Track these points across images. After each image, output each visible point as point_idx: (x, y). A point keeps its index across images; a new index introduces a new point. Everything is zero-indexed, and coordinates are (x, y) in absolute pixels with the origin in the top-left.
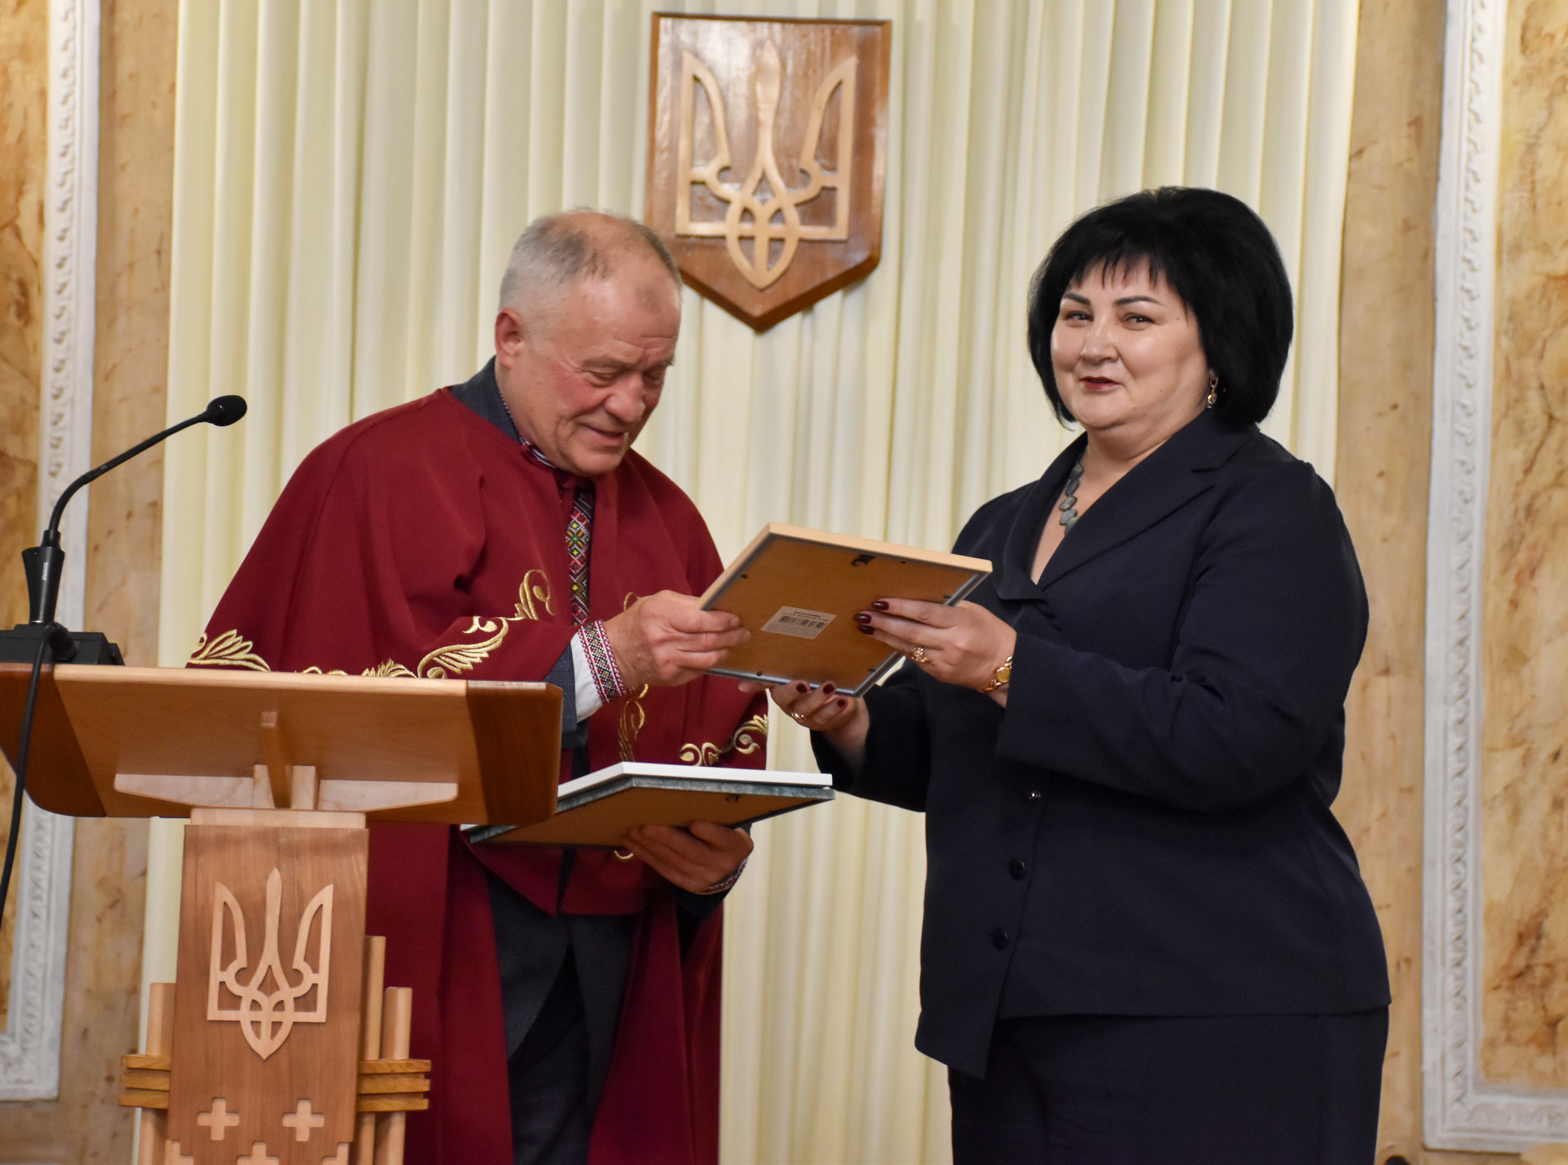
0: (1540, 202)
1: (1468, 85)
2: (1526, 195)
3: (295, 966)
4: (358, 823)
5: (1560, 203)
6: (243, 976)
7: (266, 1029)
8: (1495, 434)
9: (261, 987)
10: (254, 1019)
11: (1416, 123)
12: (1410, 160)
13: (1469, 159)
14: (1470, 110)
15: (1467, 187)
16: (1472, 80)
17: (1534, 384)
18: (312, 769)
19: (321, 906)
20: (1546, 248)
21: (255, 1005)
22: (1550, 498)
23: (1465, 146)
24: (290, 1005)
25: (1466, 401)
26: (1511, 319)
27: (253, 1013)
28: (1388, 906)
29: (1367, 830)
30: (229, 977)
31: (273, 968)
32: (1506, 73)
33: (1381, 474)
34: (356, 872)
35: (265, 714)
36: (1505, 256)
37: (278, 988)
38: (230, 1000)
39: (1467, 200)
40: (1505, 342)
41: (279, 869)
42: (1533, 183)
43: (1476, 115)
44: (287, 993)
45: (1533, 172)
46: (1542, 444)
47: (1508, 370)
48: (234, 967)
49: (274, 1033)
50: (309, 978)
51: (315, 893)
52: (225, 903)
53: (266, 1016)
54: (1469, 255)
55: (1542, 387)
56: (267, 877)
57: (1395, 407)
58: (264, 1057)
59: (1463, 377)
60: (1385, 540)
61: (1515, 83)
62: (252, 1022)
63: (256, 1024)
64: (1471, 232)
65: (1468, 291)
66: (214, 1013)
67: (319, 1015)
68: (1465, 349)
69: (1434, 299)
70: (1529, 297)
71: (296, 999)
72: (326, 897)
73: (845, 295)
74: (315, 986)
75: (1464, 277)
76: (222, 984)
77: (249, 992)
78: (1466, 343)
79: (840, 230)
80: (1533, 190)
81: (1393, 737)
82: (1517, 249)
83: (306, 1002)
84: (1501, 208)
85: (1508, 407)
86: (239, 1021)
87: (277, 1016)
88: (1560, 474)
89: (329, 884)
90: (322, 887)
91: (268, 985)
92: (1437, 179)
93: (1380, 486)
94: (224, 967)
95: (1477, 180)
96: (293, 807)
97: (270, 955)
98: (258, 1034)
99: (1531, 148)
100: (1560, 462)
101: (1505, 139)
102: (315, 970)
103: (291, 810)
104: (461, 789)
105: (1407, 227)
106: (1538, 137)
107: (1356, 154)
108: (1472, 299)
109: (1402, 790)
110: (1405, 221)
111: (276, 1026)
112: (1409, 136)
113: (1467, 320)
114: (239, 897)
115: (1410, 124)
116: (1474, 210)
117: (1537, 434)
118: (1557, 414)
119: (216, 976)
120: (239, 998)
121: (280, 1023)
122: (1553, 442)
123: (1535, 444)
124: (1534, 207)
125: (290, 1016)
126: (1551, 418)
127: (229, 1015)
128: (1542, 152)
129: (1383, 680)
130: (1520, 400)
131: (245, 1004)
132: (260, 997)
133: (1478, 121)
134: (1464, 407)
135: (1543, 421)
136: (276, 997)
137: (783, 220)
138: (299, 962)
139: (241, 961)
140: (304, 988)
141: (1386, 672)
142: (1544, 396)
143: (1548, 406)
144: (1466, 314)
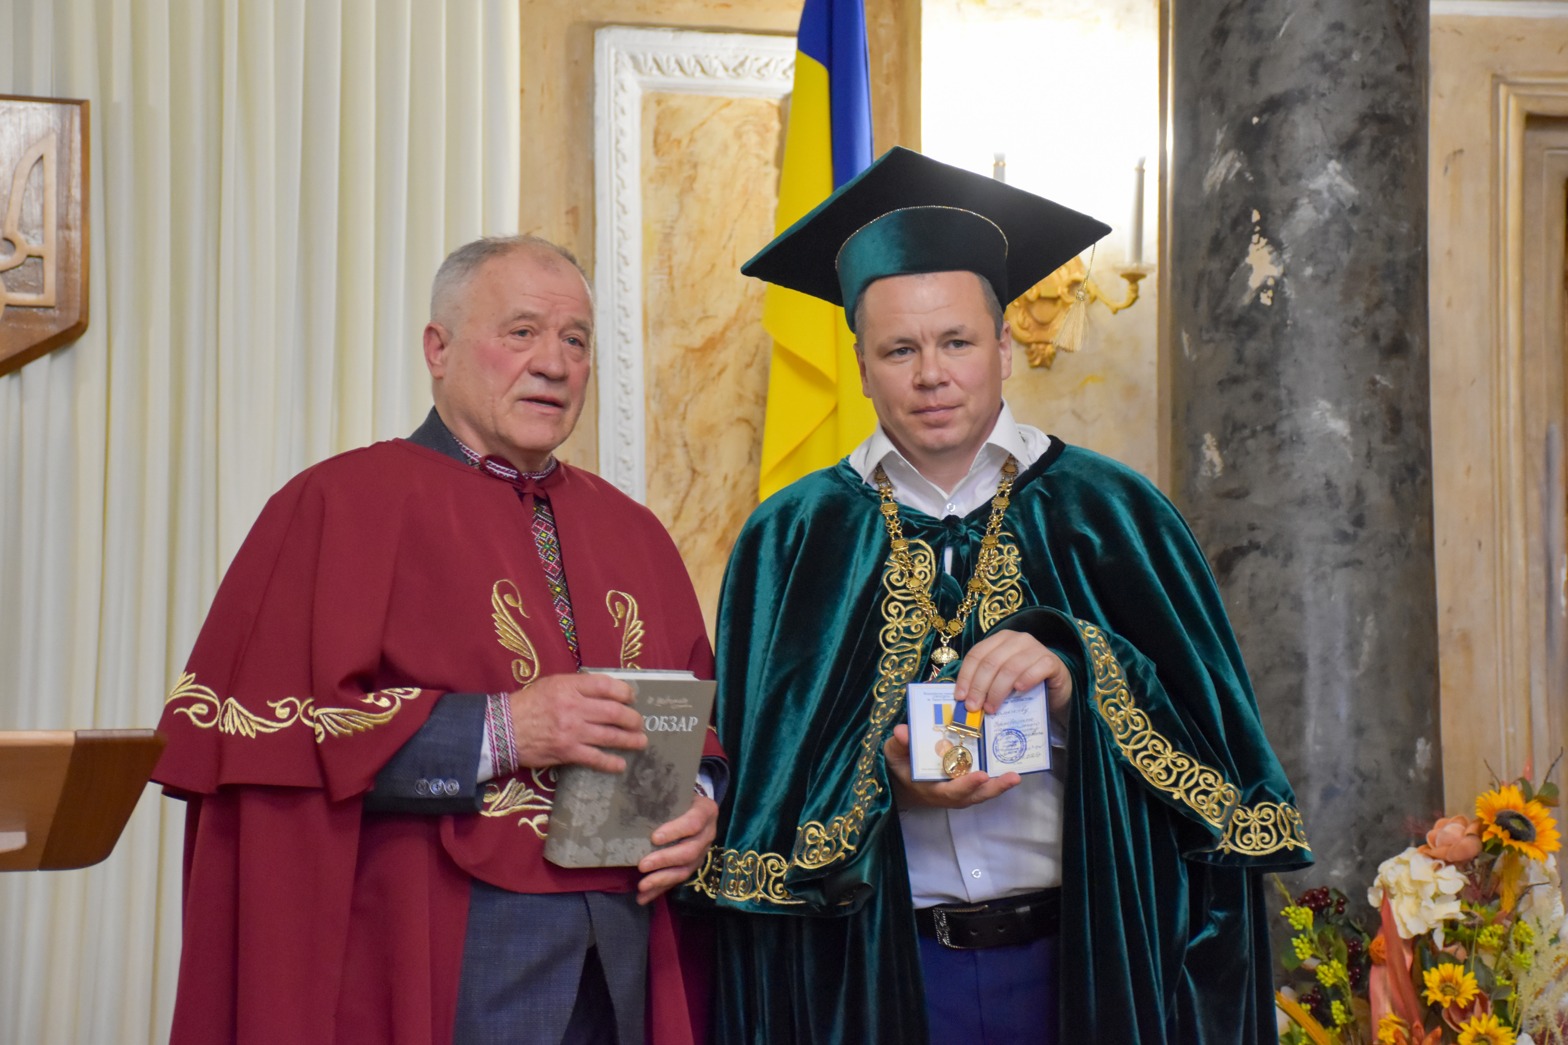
0: (677, 284)
1: (615, 180)
2: (666, 277)
5: (693, 286)
8: (649, 486)
11: (573, 211)
13: (620, 246)
14: (618, 202)
15: (619, 269)
16: (618, 177)
17: (679, 442)
20: (683, 324)
22: (695, 541)
23: (616, 234)
25: (627, 458)
26: (657, 385)
32: (643, 171)
36: (650, 331)
39: (620, 281)
40: (654, 406)
42: (670, 267)
43: (623, 207)
45: (670, 258)
46: (687, 494)
47: (657, 429)
54: (623, 329)
55: (685, 445)
59: (623, 436)
61: (651, 180)
64: (624, 309)
65: (624, 361)
68: (624, 411)
70: (671, 366)
73: (52, 358)
75: (620, 348)
78: (624, 406)
79: (49, 296)
80: (670, 274)
82: (660, 324)
84: (645, 289)
85: (658, 463)
88: (703, 521)
92: (594, 262)
95: (627, 264)
99: (667, 237)
100: (702, 510)
101: (645, 229)
106: (672, 228)
108: (627, 367)
112: (568, 224)
113: (623, 386)
115: (567, 213)
116: (626, 290)
117: (683, 485)
118: (698, 468)
122: (696, 492)
123: (682, 494)
124: (672, 288)
126: (694, 471)
128: (677, 241)
130: (668, 456)
133: (625, 212)
134: (624, 462)
135: (688, 474)
142: (688, 452)
143: (691, 461)
144: (623, 381)
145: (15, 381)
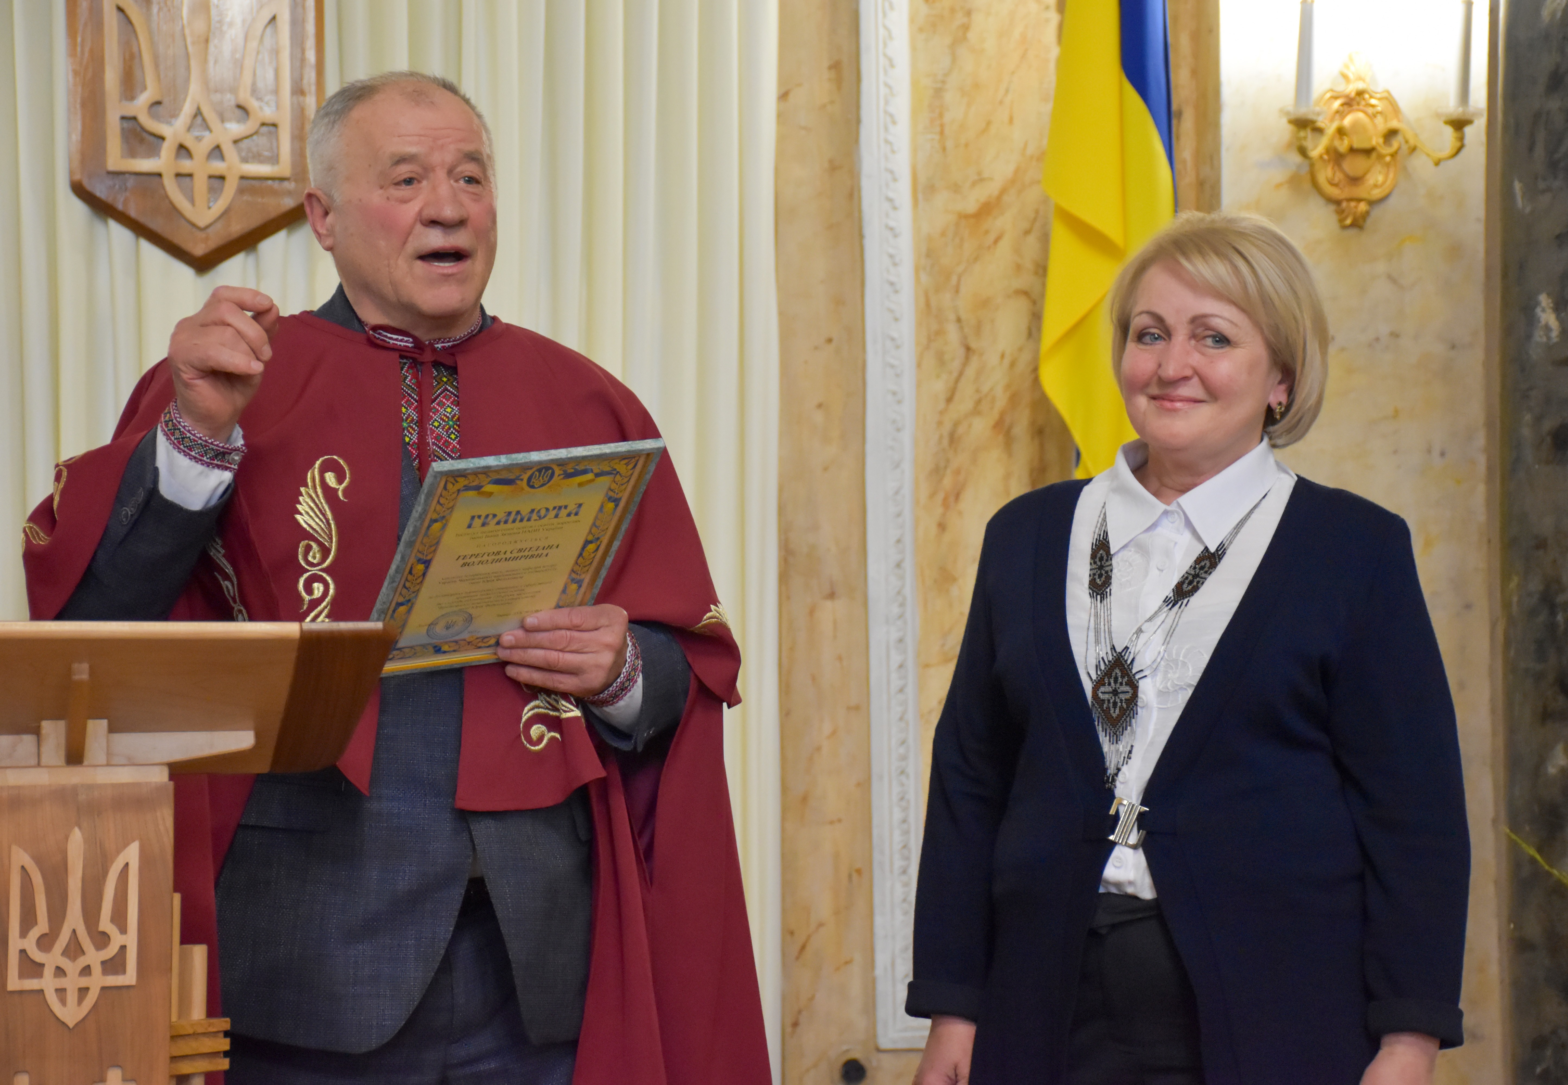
0: (949, 144)
1: (882, 31)
2: (937, 137)
3: (101, 928)
4: (161, 776)
5: (967, 145)
6: (45, 942)
7: (72, 997)
8: (919, 365)
9: (66, 953)
10: (59, 987)
11: (836, 66)
12: (832, 102)
13: (887, 102)
14: (885, 55)
15: (886, 129)
16: (885, 27)
17: (952, 317)
18: (105, 722)
19: (127, 864)
20: (956, 188)
21: (60, 972)
22: (970, 426)
23: (883, 90)
24: (97, 969)
25: (895, 335)
26: (928, 255)
27: (57, 980)
28: (840, 821)
29: (819, 749)
30: (30, 944)
31: (78, 932)
32: (912, 20)
33: (820, 406)
34: (162, 828)
35: (75, 666)
36: (920, 196)
37: (83, 952)
38: (32, 968)
39: (887, 142)
40: (924, 278)
41: (80, 828)
42: (942, 126)
43: (890, 60)
44: (93, 957)
45: (941, 115)
46: (961, 374)
47: (928, 304)
48: (35, 934)
49: (80, 1000)
50: (117, 940)
51: (118, 852)
52: (23, 867)
53: (72, 982)
54: (891, 195)
55: (959, 320)
56: (67, 838)
57: (830, 340)
58: (71, 1025)
59: (891, 311)
60: (826, 469)
61: (921, 30)
62: (57, 990)
63: (61, 992)
64: (892, 172)
65: (892, 229)
66: (14, 983)
67: (130, 977)
68: (892, 284)
69: (861, 236)
70: (943, 234)
71: (103, 963)
72: (132, 854)
73: (289, 234)
74: (123, 948)
75: (887, 215)
76: (23, 952)
77: (52, 959)
78: (893, 279)
79: (284, 168)
80: (942, 133)
81: (840, 658)
82: (931, 189)
83: (114, 965)
84: (915, 149)
85: (930, 340)
86: (42, 991)
87: (84, 982)
88: (978, 402)
89: (133, 841)
90: (126, 845)
91: (74, 950)
92: (858, 121)
93: (819, 417)
94: (24, 934)
95: (894, 123)
96: (86, 763)
97: (74, 918)
98: (63, 1002)
99: (938, 92)
100: (978, 391)
101: (915, 84)
102: (123, 930)
103: (84, 766)
104: (258, 736)
105: (833, 168)
106: (943, 82)
107: (783, 96)
108: (896, 236)
109: (849, 708)
110: (831, 161)
111: (83, 992)
112: (830, 80)
113: (891, 256)
114: (38, 861)
115: (830, 68)
116: (893, 152)
117: (956, 365)
118: (973, 345)
119: (15, 943)
120: (42, 965)
121: (87, 989)
122: (970, 371)
123: (955, 374)
124: (944, 149)
125: (98, 981)
126: (968, 349)
127: (32, 984)
128: (949, 97)
129: (829, 604)
130: (940, 332)
131: (48, 972)
132: (65, 963)
133: (892, 66)
134: (893, 339)
135: (961, 352)
136: (82, 962)
137: (222, 158)
138: (105, 924)
139: (42, 926)
140: (112, 950)
141: (832, 596)
142: (961, 328)
143: (965, 338)
144: (891, 251)
145: (251, 259)
